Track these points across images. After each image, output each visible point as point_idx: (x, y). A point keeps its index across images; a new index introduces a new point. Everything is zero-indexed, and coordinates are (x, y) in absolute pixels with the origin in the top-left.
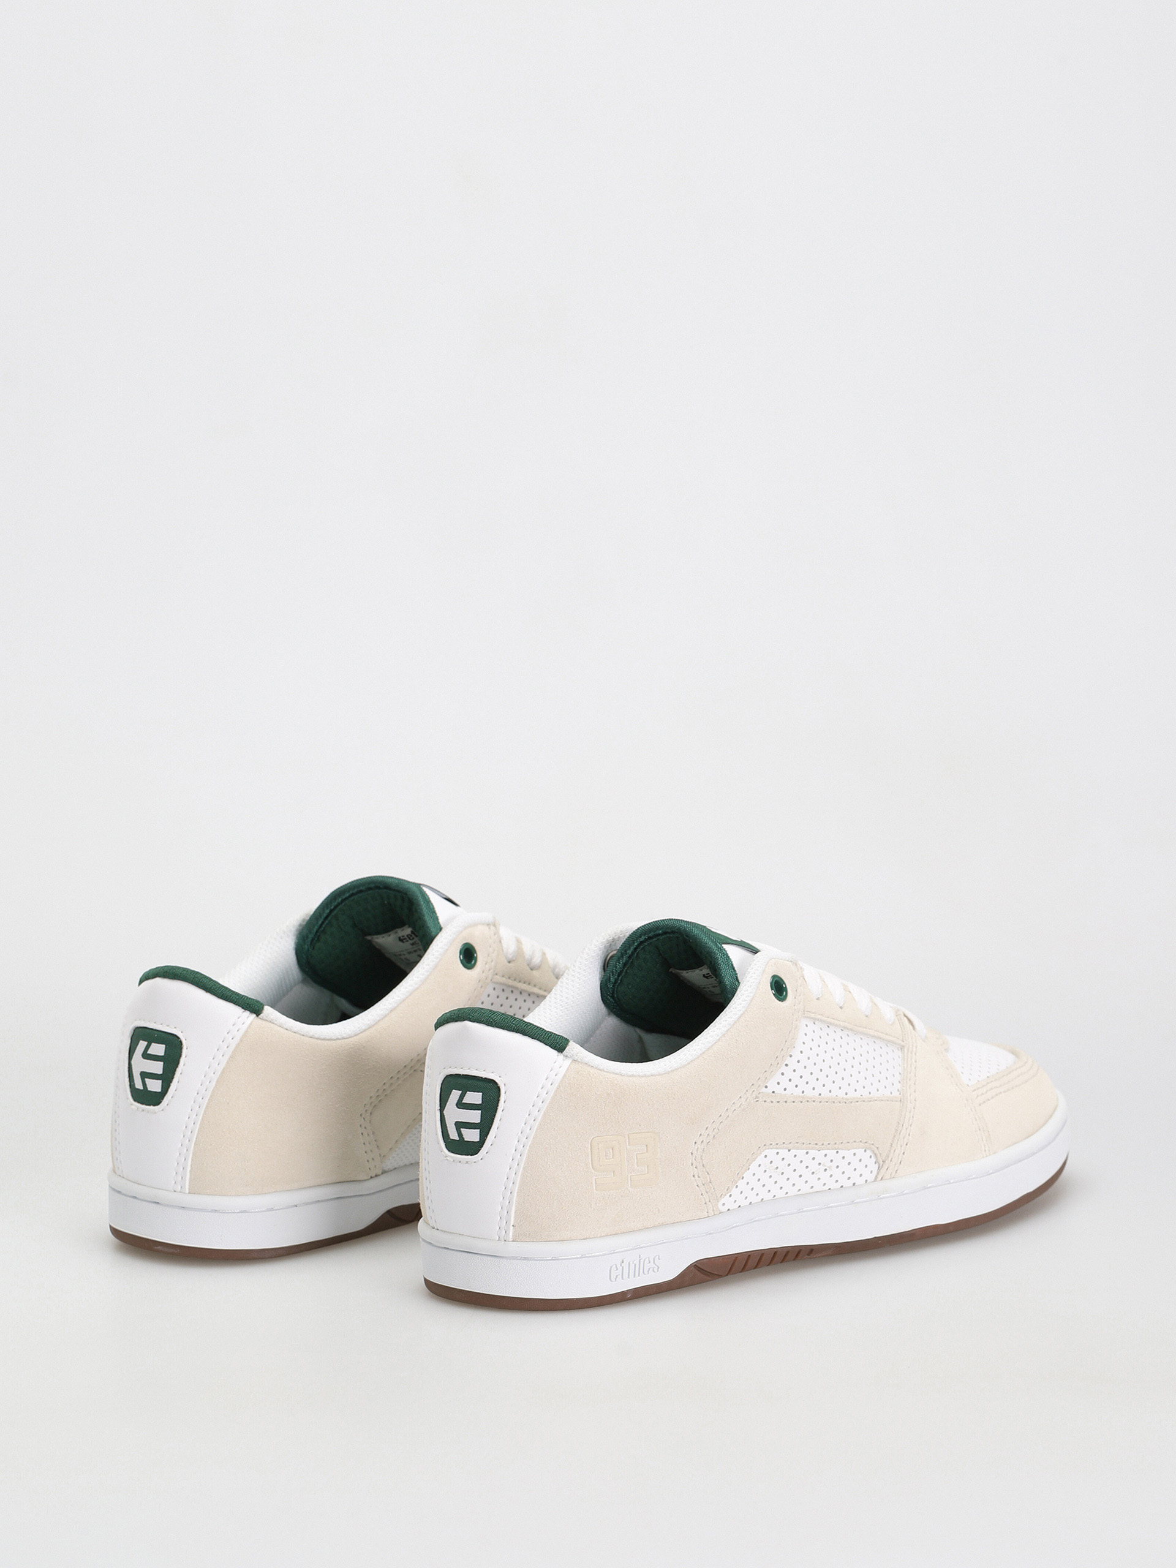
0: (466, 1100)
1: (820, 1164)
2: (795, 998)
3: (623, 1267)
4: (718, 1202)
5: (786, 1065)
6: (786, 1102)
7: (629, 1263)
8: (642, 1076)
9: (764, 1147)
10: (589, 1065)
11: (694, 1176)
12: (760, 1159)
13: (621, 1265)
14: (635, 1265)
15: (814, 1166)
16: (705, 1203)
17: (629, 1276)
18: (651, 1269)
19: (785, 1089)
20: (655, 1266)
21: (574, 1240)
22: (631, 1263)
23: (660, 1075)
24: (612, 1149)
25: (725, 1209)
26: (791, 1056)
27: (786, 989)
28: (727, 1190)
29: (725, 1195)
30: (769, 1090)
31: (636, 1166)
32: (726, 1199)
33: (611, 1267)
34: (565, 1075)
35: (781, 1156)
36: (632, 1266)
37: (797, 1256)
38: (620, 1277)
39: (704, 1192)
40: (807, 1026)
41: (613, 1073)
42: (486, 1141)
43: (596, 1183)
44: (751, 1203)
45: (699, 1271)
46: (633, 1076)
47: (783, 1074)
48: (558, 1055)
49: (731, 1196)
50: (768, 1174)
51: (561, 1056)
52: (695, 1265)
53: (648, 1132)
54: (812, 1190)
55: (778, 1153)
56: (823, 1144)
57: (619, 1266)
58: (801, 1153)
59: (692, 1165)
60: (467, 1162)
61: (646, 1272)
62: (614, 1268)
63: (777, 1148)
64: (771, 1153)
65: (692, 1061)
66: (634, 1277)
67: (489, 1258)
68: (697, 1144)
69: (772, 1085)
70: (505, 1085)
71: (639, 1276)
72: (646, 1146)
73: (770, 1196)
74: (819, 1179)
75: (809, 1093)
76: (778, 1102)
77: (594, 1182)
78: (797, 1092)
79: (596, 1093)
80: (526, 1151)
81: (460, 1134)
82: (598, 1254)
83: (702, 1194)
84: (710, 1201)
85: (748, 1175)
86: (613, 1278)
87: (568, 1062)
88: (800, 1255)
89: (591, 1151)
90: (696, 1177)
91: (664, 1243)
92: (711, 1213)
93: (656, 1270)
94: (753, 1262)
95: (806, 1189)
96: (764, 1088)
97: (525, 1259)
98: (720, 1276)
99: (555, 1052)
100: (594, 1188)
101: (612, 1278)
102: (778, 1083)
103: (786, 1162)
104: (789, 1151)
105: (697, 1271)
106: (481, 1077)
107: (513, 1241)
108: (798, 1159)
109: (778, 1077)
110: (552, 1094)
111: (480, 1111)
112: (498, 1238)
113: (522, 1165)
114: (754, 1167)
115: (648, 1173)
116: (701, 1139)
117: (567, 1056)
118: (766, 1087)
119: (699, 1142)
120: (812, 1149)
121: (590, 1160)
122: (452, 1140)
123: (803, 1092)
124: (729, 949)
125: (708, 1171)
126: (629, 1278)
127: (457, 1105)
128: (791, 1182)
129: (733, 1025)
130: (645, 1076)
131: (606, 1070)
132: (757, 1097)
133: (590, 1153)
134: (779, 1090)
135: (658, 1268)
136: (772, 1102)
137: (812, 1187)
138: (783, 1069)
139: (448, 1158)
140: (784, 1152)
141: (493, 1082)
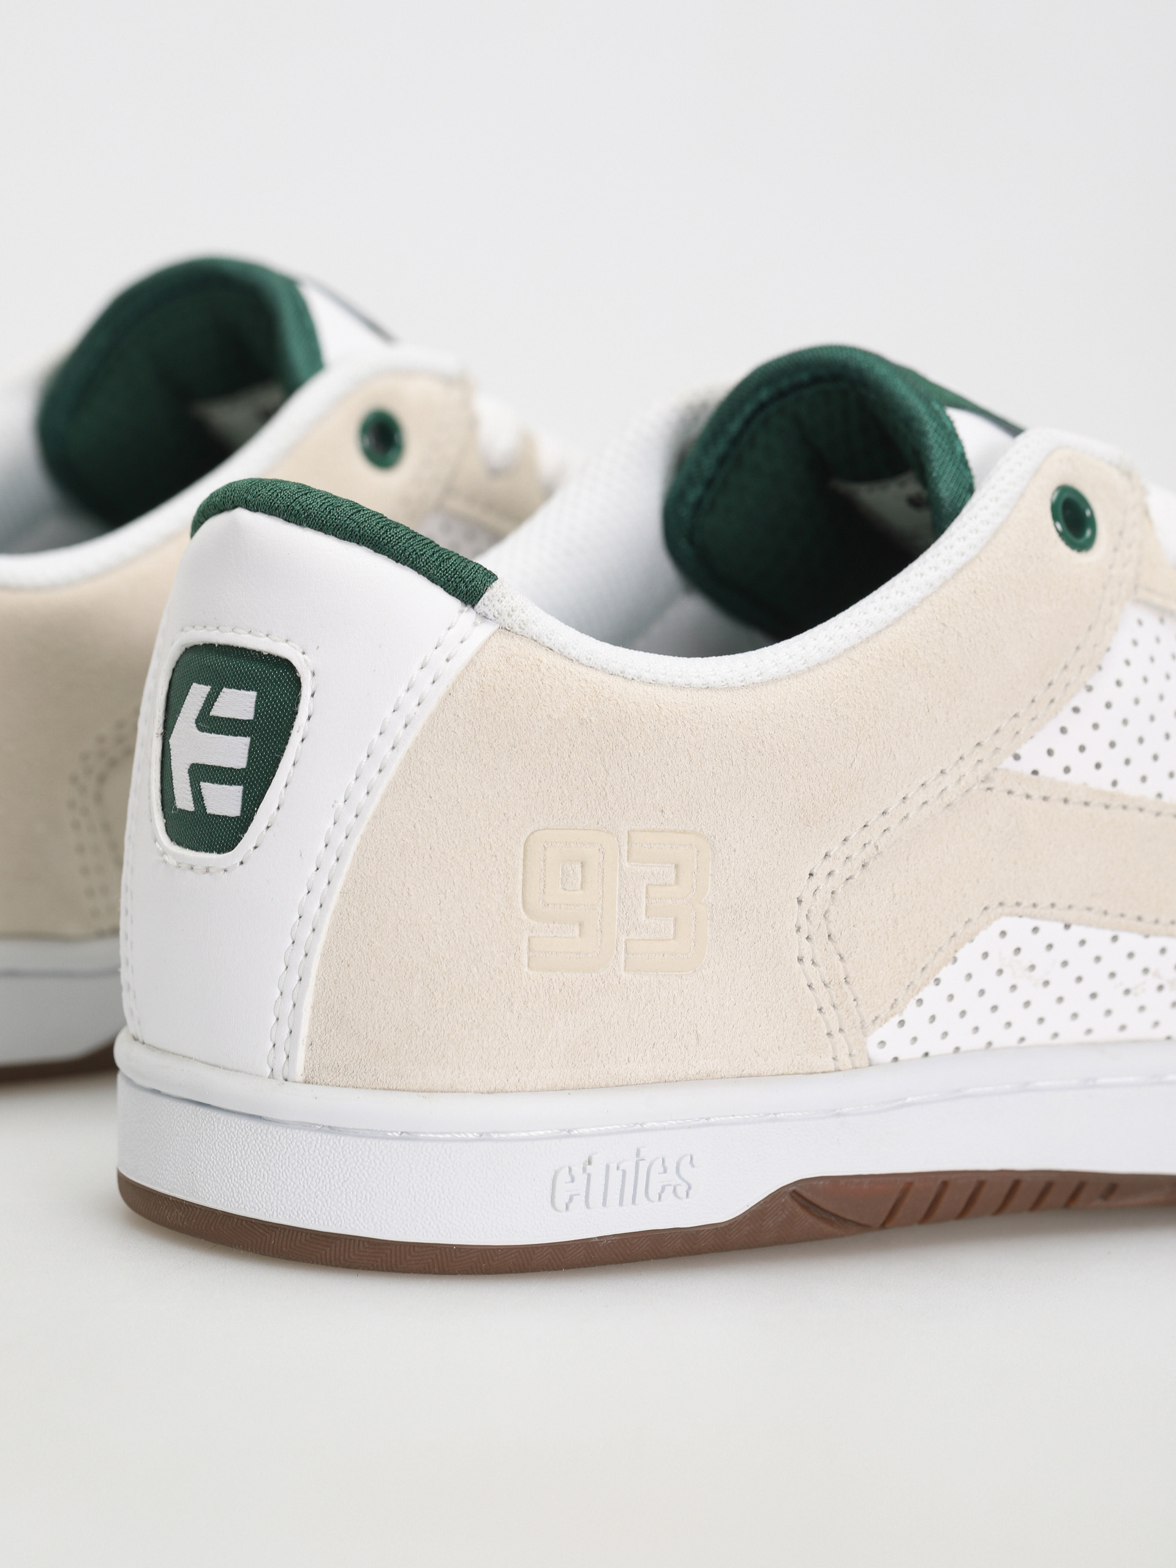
0: (218, 711)
1: (1146, 971)
2: (1115, 550)
3: (589, 1175)
4: (865, 1035)
5: (1076, 710)
6: (1066, 801)
7: (608, 1167)
8: (682, 688)
9: (1000, 910)
10: (542, 645)
11: (800, 960)
12: (987, 938)
13: (584, 1170)
14: (624, 1172)
15: (1130, 973)
16: (829, 1034)
17: (605, 1199)
18: (670, 1189)
19: (1067, 770)
20: (680, 1181)
21: (463, 1092)
22: (613, 1166)
23: (728, 688)
24: (583, 865)
25: (883, 1056)
26: (1089, 689)
27: (1091, 523)
28: (892, 1007)
29: (886, 1020)
30: (1025, 767)
31: (644, 917)
32: (888, 1030)
33: (556, 1173)
34: (472, 662)
35: (1043, 938)
36: (615, 1177)
37: (1074, 1197)
38: (579, 1201)
39: (826, 1005)
40: (1140, 623)
41: (604, 670)
42: (256, 818)
43: (529, 949)
44: (957, 1049)
45: (802, 1206)
46: (654, 683)
47: (1063, 730)
48: (461, 612)
49: (902, 1023)
50: (1007, 979)
51: (468, 615)
52: (794, 1191)
53: (684, 832)
54: (1124, 1035)
55: (1035, 930)
56: (1157, 922)
57: (577, 1171)
58: (1099, 938)
59: (798, 930)
60: (207, 870)
61: (654, 1192)
62: (564, 1176)
63: (1033, 917)
64: (1019, 927)
65: (819, 664)
66: (621, 1203)
67: (244, 1122)
68: (813, 879)
69: (1032, 755)
70: (314, 674)
71: (634, 1202)
72: (677, 866)
73: (1009, 1038)
74: (1142, 1009)
75: (1130, 787)
76: (1045, 799)
77: (524, 946)
78: (1100, 781)
79: (549, 716)
80: (353, 849)
81: (198, 797)
82: (524, 1134)
83: (820, 1010)
84: (841, 1030)
85: (950, 975)
86: (561, 1202)
87: (486, 630)
88: (1083, 1196)
89: (525, 866)
90: (807, 962)
91: (712, 1125)
92: (844, 1060)
93: (682, 1190)
94: (954, 1199)
95: (1106, 1030)
96: (1011, 759)
97: (332, 1129)
98: (862, 1227)
99: (454, 603)
100: (525, 961)
101: (557, 1200)
102: (1050, 752)
103: (1058, 955)
104: (1067, 926)
105: (798, 1209)
106: (260, 653)
107: (305, 1082)
108: (1090, 951)
109: (1049, 736)
110: (431, 706)
111: (247, 740)
112: (269, 1071)
113: (339, 885)
114: (969, 954)
115: (674, 938)
116: (828, 865)
117: (485, 617)
118: (1017, 757)
119: (821, 874)
120: (1128, 929)
121: (520, 887)
122: (180, 810)
123: (1114, 783)
124: (962, 422)
125: (843, 952)
126: (604, 1204)
127: (197, 722)
128: (1068, 1008)
129: (941, 587)
130: (689, 686)
131: (585, 661)
132: (987, 779)
133: (521, 870)
134: (1051, 769)
135: (690, 1187)
136: (1028, 797)
137: (1123, 1028)
138: (1065, 717)
139: (166, 858)
140: (1051, 930)
141: (286, 666)
